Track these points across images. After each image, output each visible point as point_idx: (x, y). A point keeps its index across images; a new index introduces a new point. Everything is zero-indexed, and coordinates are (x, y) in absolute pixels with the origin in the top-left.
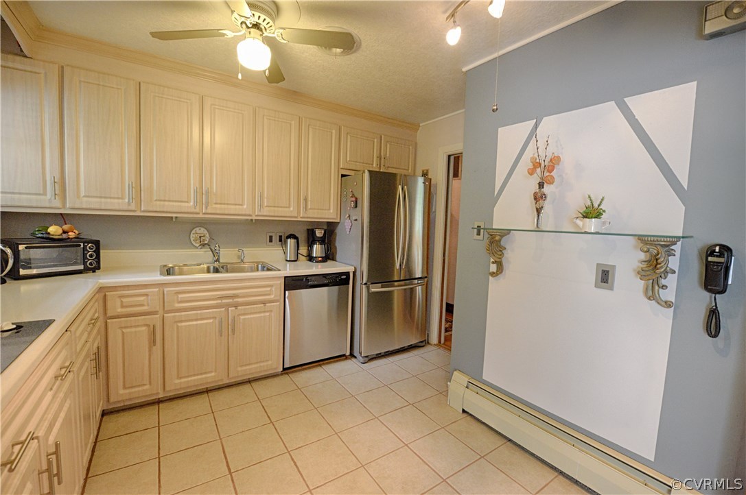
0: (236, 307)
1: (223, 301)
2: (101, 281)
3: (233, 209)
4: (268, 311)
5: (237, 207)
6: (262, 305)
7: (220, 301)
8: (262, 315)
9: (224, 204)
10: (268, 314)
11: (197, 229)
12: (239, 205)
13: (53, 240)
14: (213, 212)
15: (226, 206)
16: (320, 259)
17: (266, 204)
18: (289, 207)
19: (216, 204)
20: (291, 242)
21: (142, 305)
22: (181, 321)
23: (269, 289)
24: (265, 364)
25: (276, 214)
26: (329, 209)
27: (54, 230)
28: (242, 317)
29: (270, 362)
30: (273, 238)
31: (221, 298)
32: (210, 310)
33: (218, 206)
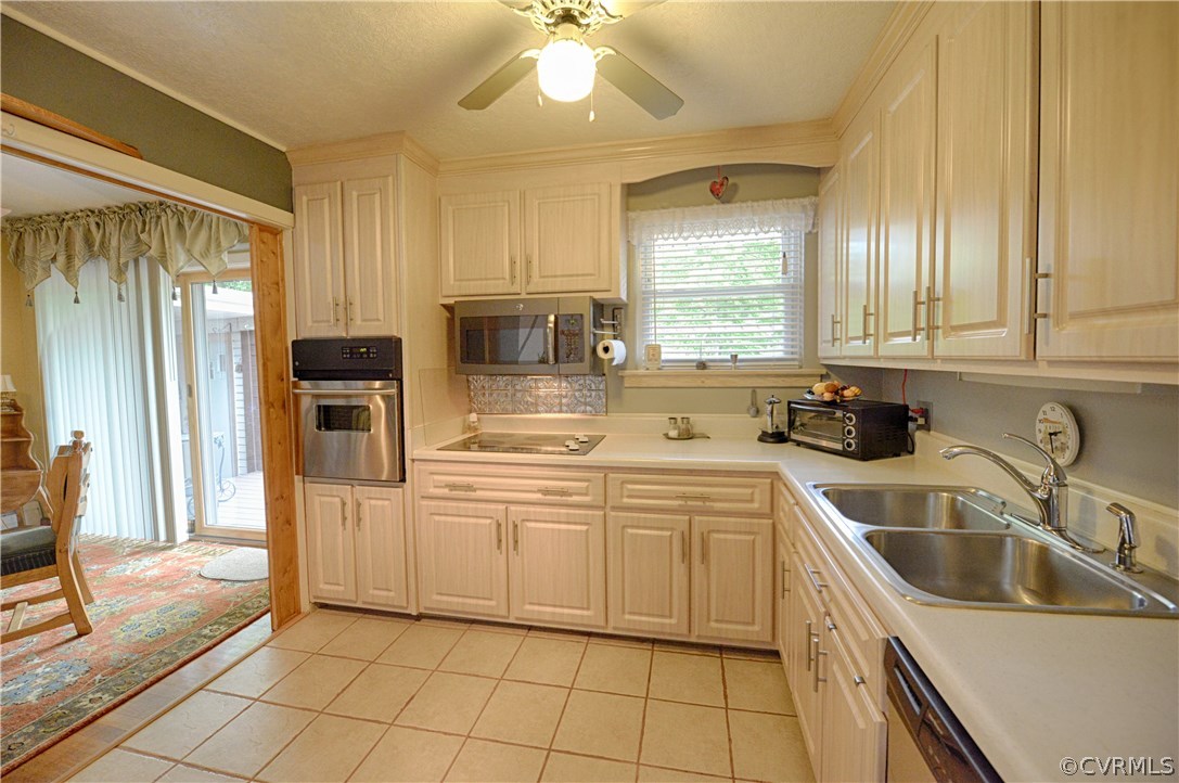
2: (780, 465)
13: (822, 403)
27: (818, 389)
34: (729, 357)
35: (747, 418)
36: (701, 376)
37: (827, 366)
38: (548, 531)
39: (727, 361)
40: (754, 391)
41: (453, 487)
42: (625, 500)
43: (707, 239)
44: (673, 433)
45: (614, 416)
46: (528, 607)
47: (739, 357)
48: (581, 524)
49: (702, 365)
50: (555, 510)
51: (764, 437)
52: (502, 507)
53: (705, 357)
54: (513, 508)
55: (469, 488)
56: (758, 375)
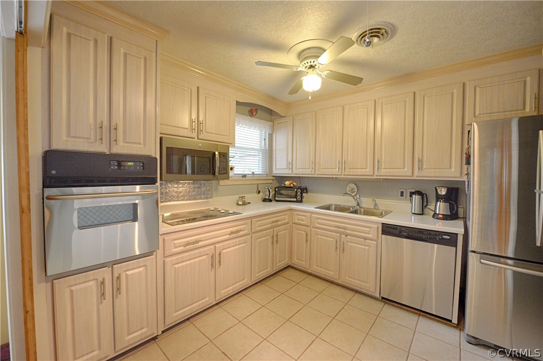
0: (346, 236)
1: (339, 230)
2: (292, 206)
3: (360, 172)
4: (367, 246)
5: (363, 170)
6: (363, 240)
7: (337, 229)
8: (363, 247)
9: (355, 168)
10: (367, 248)
11: (350, 184)
12: (364, 169)
13: (287, 187)
14: (349, 174)
15: (356, 170)
16: (441, 216)
17: (383, 167)
18: (404, 168)
19: (350, 169)
20: (416, 198)
21: (304, 221)
22: (318, 235)
23: (369, 229)
24: (365, 284)
25: (391, 174)
26: (450, 168)
27: (287, 183)
28: (350, 244)
29: (368, 285)
30: (404, 193)
31: (337, 227)
32: (332, 233)
33: (351, 170)
34: (251, 173)
35: (256, 195)
36: (244, 180)
37: (273, 176)
38: (232, 252)
39: (251, 174)
40: (258, 186)
41: (188, 244)
42: (257, 228)
43: (247, 129)
44: (241, 203)
45: (215, 199)
46: (223, 292)
47: (255, 173)
48: (243, 243)
49: (244, 176)
50: (234, 241)
51: (265, 200)
52: (212, 247)
53: (246, 173)
54: (217, 245)
55: (197, 242)
56: (261, 180)
